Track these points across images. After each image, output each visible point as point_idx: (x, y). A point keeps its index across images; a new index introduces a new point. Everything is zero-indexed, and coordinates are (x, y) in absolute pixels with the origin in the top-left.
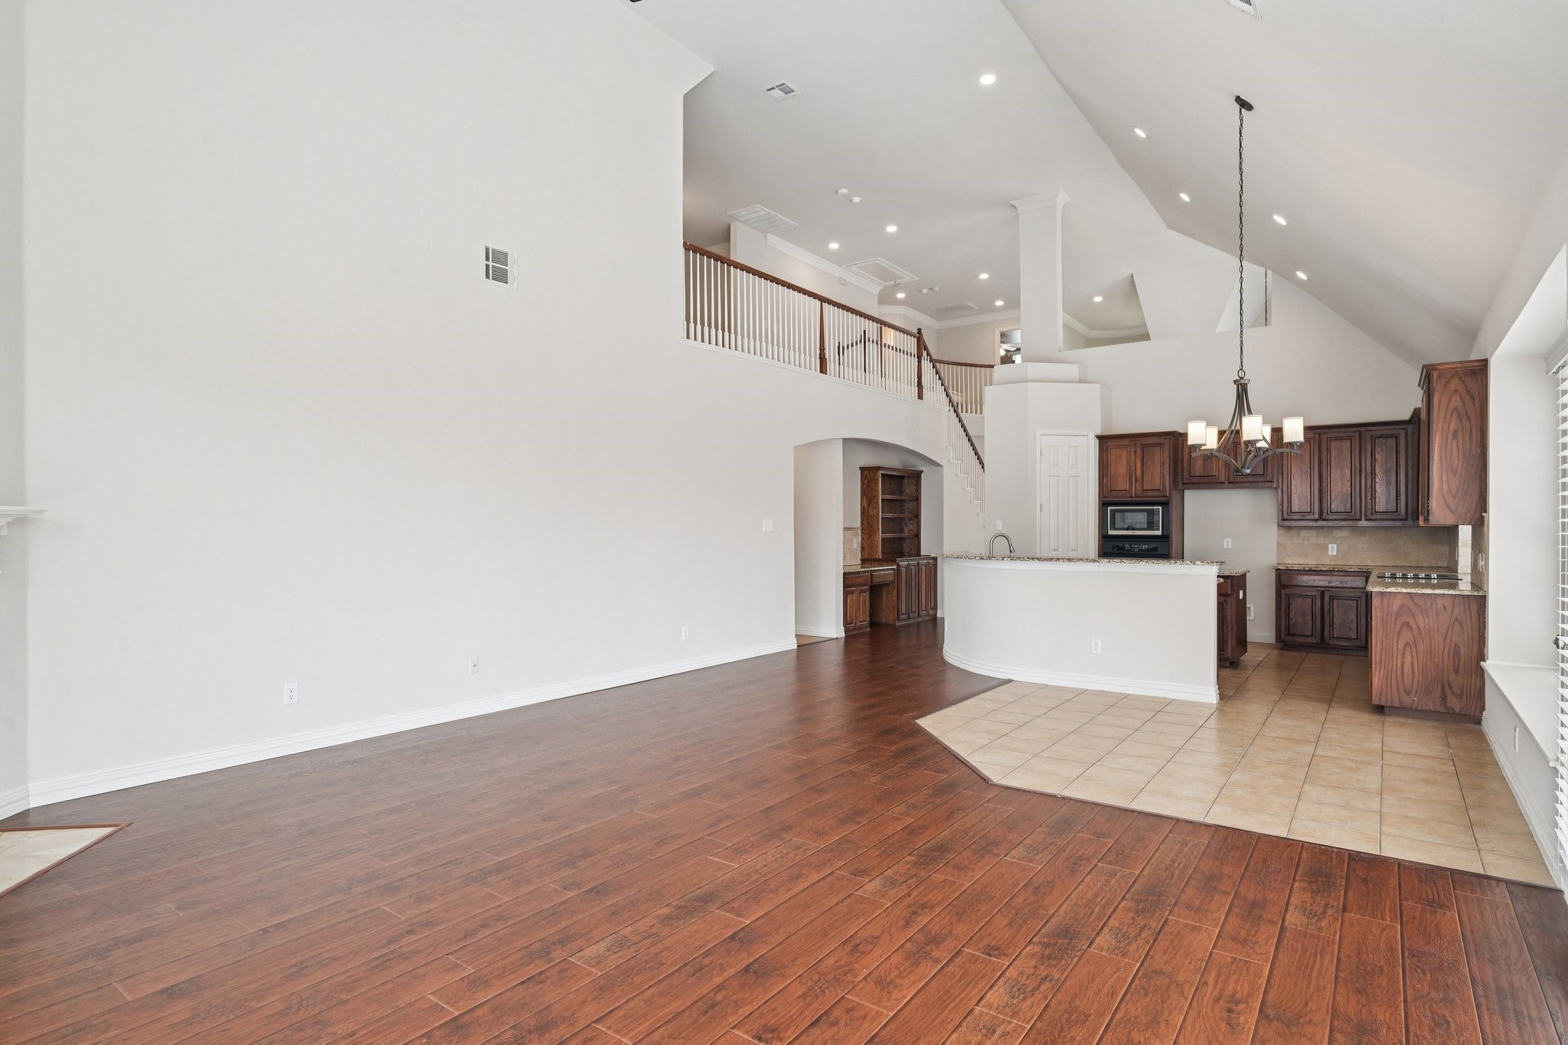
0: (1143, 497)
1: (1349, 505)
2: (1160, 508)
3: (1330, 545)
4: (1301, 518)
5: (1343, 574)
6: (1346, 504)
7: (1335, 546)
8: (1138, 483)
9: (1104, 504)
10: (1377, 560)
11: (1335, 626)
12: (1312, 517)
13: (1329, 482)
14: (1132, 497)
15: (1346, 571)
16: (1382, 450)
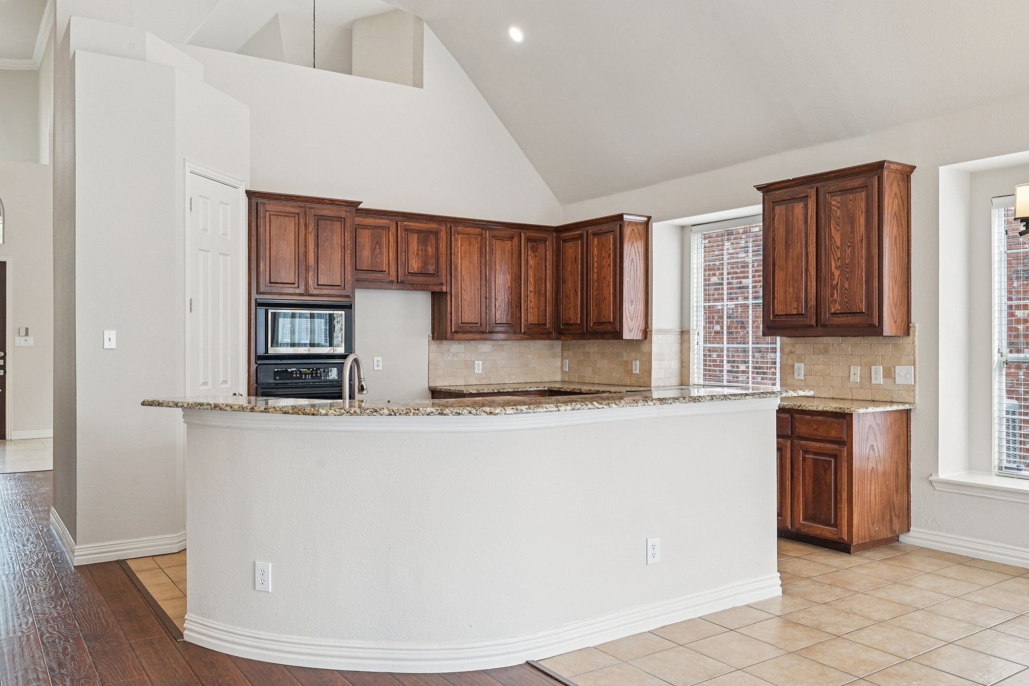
0: (317, 296)
2: (341, 314)
3: (476, 362)
4: (470, 330)
7: (480, 362)
8: (310, 274)
9: (253, 304)
12: (479, 329)
14: (301, 295)
16: (535, 256)
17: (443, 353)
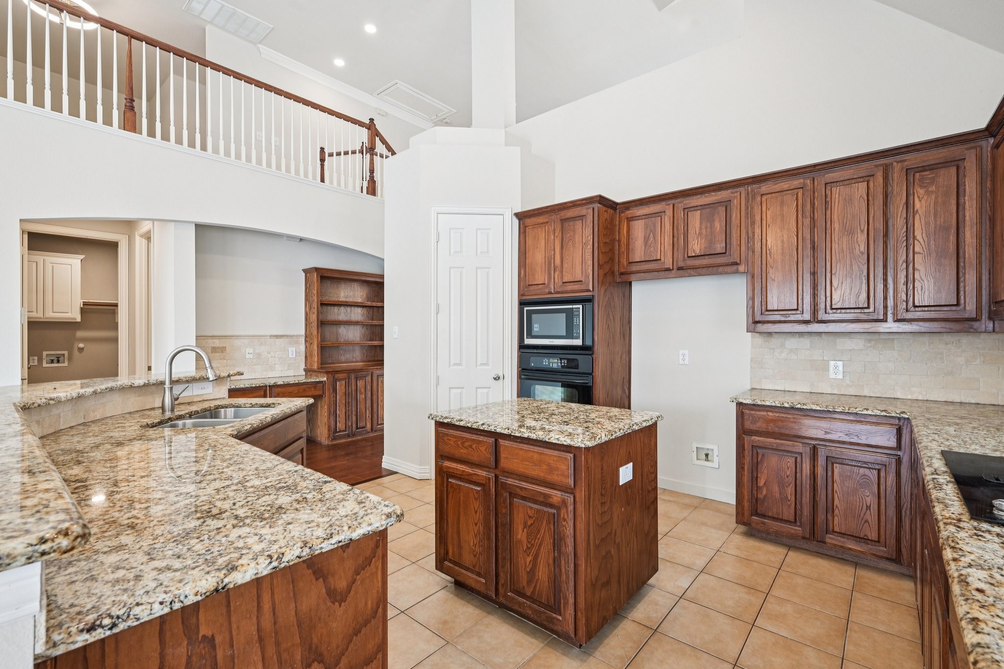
0: (562, 293)
1: (864, 295)
2: (581, 306)
3: (832, 363)
4: (783, 319)
5: (851, 418)
6: (858, 295)
7: (840, 364)
8: (557, 273)
9: (522, 304)
10: (914, 389)
11: (836, 512)
12: (799, 317)
13: (828, 257)
14: (550, 293)
15: (857, 414)
16: (928, 193)
17: (773, 349)
